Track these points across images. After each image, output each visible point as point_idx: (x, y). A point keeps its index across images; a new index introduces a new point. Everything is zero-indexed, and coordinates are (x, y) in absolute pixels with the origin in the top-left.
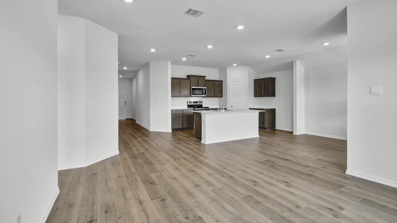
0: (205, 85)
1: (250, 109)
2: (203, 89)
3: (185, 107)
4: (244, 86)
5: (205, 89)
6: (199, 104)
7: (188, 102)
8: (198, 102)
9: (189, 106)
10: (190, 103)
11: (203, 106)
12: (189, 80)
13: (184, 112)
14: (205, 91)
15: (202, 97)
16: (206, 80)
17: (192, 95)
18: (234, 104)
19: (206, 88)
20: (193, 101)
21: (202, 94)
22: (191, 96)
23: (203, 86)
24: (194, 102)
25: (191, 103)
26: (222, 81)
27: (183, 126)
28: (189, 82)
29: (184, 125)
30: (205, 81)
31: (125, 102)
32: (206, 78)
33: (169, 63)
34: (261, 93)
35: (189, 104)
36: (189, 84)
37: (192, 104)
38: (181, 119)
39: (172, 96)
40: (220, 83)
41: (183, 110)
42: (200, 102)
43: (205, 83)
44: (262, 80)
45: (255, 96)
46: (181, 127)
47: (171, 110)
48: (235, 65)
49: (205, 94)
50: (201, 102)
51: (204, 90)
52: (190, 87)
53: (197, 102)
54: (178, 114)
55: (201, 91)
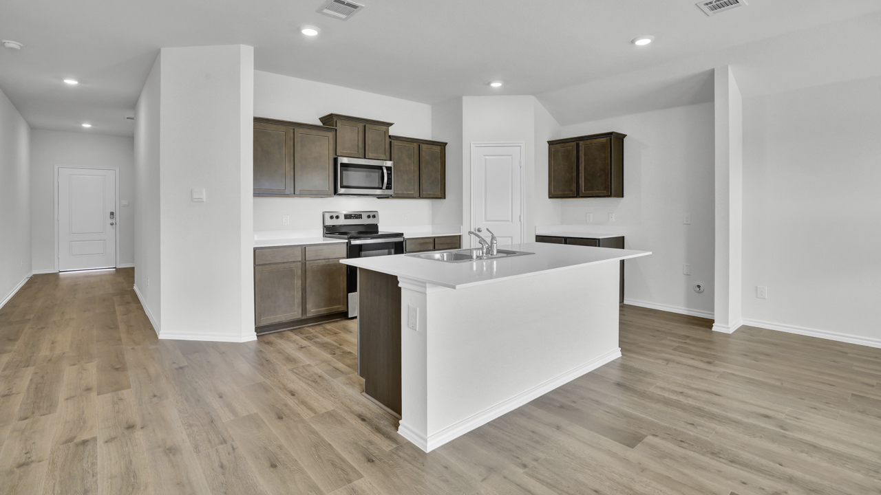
0: (388, 154)
1: (540, 239)
2: (380, 168)
3: (315, 236)
4: (520, 162)
5: (389, 169)
6: (365, 221)
7: (327, 216)
8: (364, 216)
9: (330, 231)
10: (332, 217)
11: (382, 229)
12: (331, 135)
13: (310, 255)
14: (389, 175)
15: (375, 199)
16: (390, 136)
17: (341, 191)
18: (486, 220)
19: (389, 164)
20: (345, 212)
21: (377, 186)
22: (336, 192)
23: (383, 156)
24: (347, 217)
25: (337, 217)
26: (443, 145)
27: (304, 310)
28: (332, 142)
29: (309, 306)
30: (388, 140)
31: (112, 214)
32: (393, 131)
33: (247, 53)
34: (574, 185)
35: (329, 222)
36: (332, 148)
37: (342, 221)
38: (298, 283)
39: (258, 193)
40: (438, 149)
41: (304, 248)
42: (371, 214)
43: (387, 146)
44: (581, 143)
45: (551, 196)
46: (296, 314)
47: (255, 249)
48: (496, 85)
49: (389, 187)
50: (374, 216)
51: (385, 171)
52: (335, 160)
53: (358, 216)
54: (286, 265)
55: (376, 175)
